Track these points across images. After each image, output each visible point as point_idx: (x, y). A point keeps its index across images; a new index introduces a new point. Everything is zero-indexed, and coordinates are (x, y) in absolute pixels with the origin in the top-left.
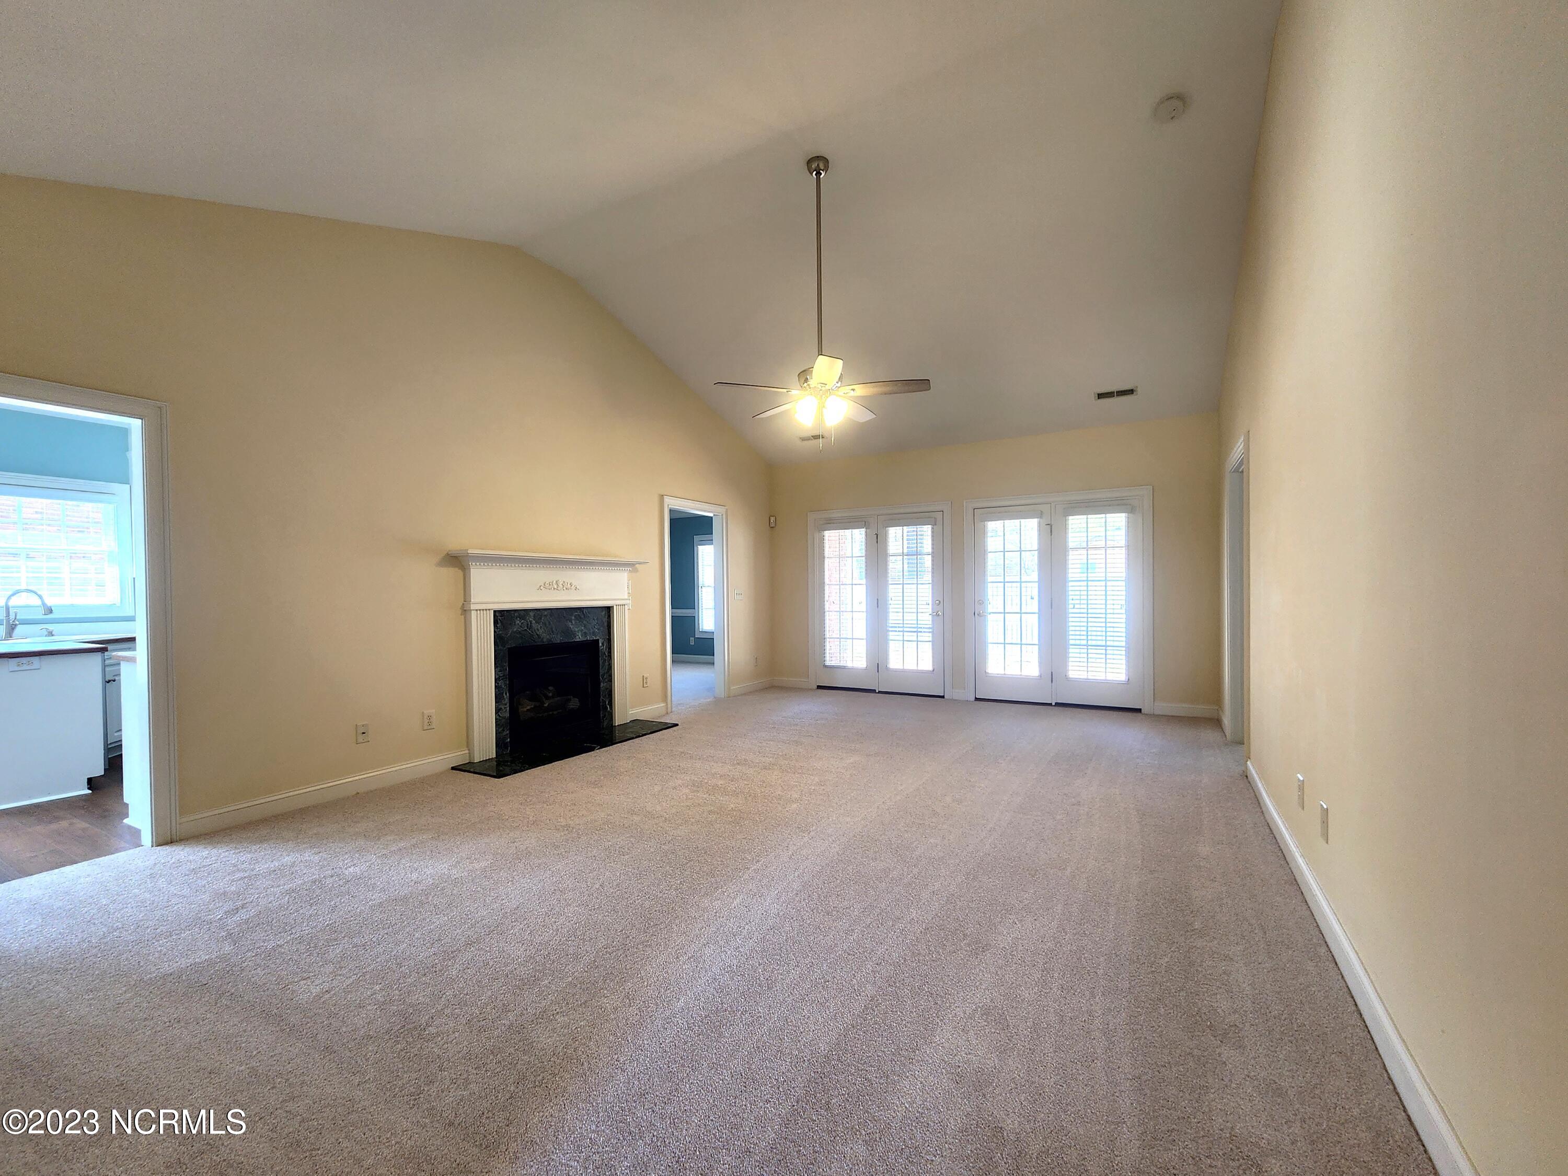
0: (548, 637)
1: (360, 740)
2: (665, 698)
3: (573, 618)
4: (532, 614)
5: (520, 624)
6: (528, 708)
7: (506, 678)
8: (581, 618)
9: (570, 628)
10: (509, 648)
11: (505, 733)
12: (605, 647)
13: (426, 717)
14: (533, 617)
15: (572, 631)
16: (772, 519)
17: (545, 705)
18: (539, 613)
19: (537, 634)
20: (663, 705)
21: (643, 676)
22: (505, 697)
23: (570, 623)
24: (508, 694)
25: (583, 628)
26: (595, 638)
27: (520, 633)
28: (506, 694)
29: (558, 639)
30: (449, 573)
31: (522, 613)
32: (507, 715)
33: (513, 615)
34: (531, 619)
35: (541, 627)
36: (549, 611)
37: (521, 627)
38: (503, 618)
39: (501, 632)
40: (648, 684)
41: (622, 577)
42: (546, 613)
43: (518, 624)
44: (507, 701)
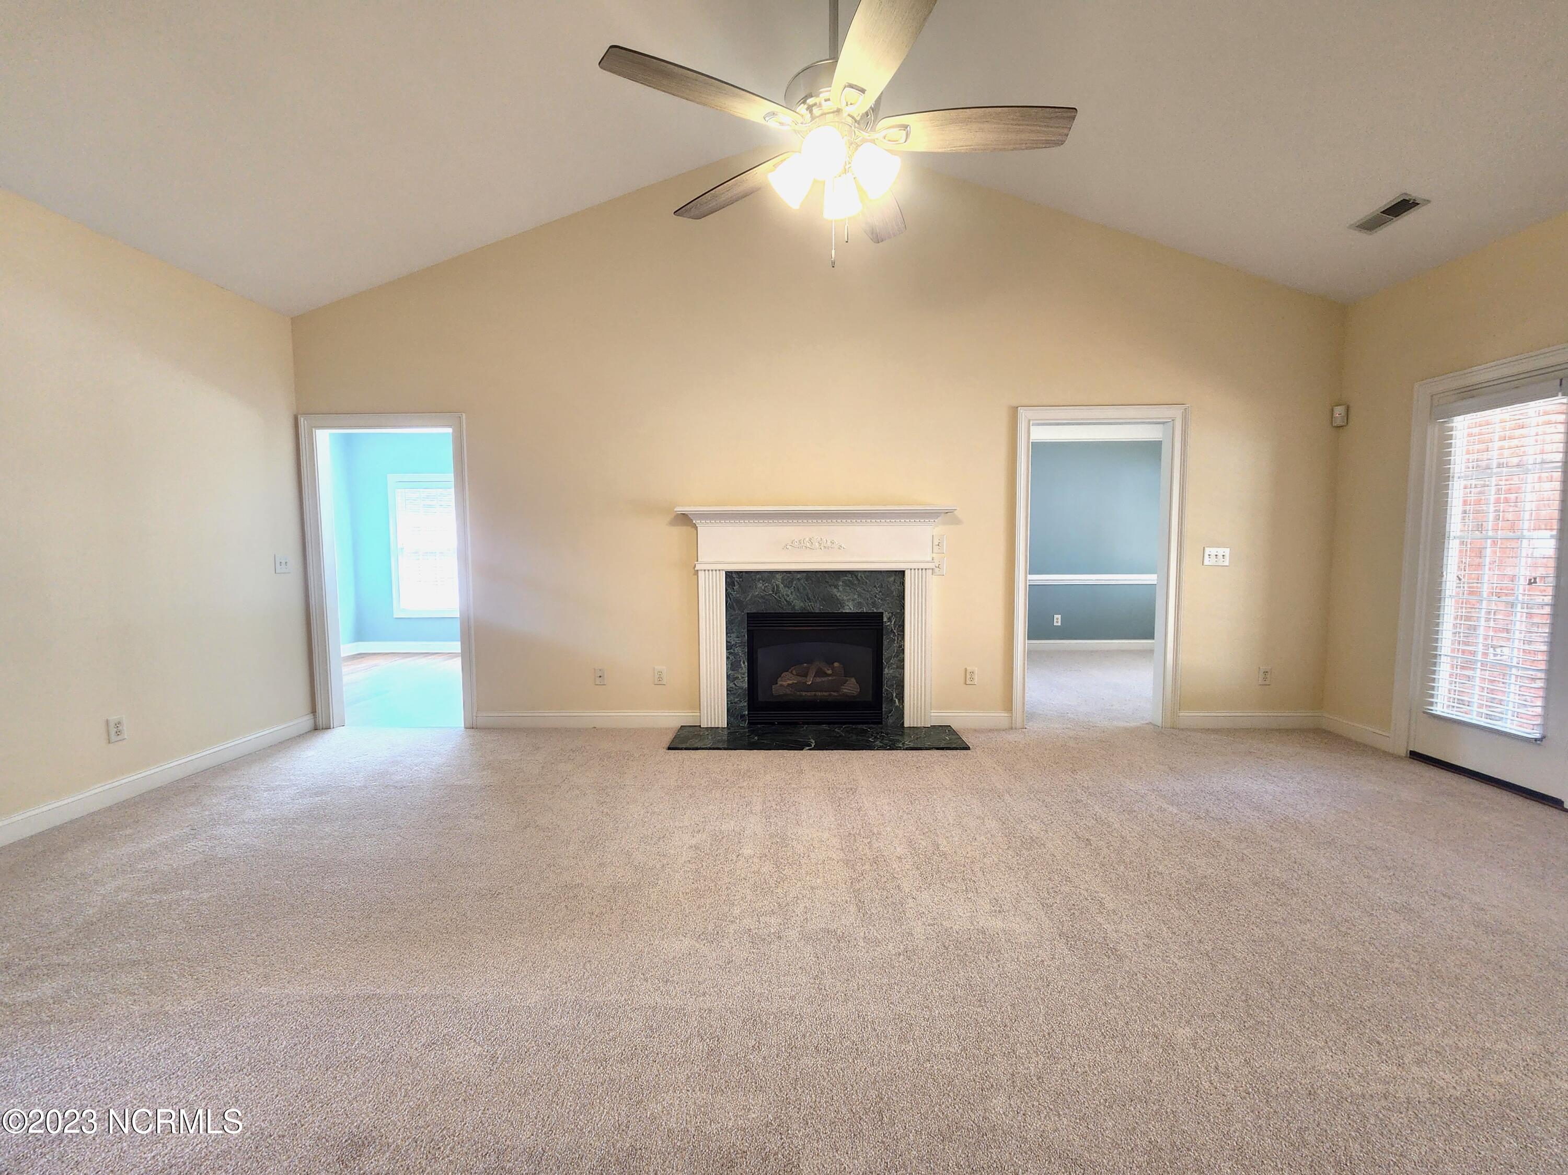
0: (802, 604)
1: (598, 682)
2: (1008, 705)
3: (841, 583)
4: (779, 576)
5: (763, 588)
6: (790, 682)
7: (745, 646)
8: (853, 584)
9: (836, 595)
10: (748, 613)
11: (741, 705)
12: (893, 623)
13: (656, 673)
14: (780, 580)
15: (838, 599)
16: (1339, 411)
17: (808, 683)
18: (789, 576)
19: (787, 601)
20: (1006, 715)
21: (966, 670)
22: (743, 665)
23: (835, 590)
24: (746, 664)
25: (856, 597)
26: (875, 611)
27: (762, 597)
28: (744, 663)
29: (817, 608)
30: (678, 532)
31: (766, 575)
32: (746, 685)
33: (754, 578)
34: (777, 583)
35: (792, 592)
36: (805, 574)
37: (764, 590)
38: (741, 579)
39: (738, 596)
40: (976, 682)
41: (926, 531)
42: (799, 576)
43: (761, 587)
44: (745, 670)
